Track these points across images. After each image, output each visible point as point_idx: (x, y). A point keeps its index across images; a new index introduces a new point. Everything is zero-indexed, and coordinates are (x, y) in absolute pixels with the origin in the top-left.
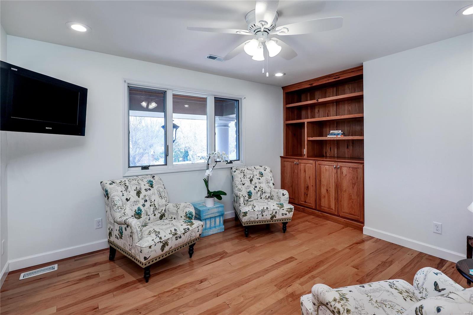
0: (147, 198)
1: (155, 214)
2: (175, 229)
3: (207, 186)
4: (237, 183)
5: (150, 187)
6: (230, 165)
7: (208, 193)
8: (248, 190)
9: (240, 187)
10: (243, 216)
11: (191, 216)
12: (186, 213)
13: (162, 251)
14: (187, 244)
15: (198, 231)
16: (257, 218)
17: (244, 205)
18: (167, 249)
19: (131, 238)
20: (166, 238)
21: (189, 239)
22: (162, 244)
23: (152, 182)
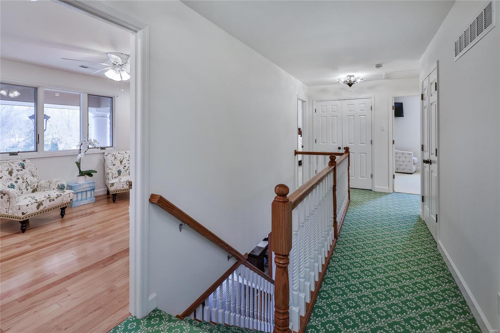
0: (19, 177)
1: (28, 189)
2: (48, 195)
3: (79, 167)
4: (108, 164)
5: (22, 169)
6: (103, 151)
7: (80, 173)
8: (118, 169)
9: (111, 167)
10: (111, 186)
11: (63, 187)
12: (58, 186)
13: (38, 209)
14: (60, 207)
15: (70, 197)
16: (123, 187)
17: (113, 178)
18: (41, 208)
19: (8, 203)
20: (41, 200)
21: (61, 202)
22: (37, 204)
23: (23, 164)
